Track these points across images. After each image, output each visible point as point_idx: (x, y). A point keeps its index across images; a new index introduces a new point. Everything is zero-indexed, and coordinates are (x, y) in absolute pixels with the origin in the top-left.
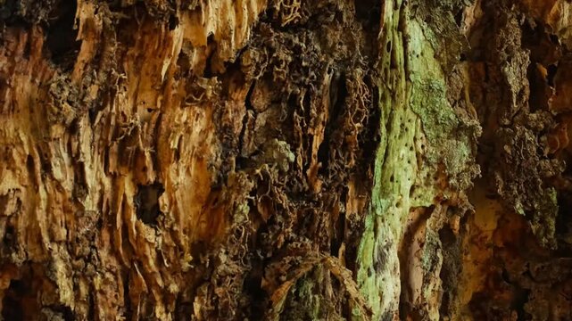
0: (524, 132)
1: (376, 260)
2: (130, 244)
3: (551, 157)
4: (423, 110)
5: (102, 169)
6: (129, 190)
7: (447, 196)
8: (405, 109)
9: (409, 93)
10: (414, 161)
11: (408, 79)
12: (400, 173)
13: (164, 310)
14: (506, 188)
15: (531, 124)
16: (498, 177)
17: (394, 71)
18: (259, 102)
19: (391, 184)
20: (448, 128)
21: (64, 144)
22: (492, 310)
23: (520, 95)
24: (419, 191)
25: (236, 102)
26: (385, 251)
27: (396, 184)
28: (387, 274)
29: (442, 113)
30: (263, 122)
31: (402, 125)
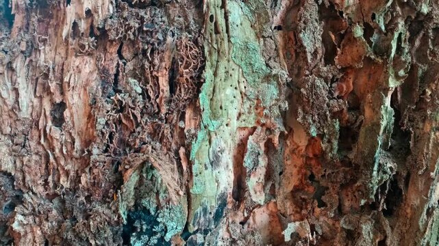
0: (315, 79)
1: (212, 160)
2: (48, 139)
3: (339, 97)
4: (243, 62)
5: (32, 93)
6: (47, 107)
7: (263, 121)
8: (229, 61)
9: (231, 51)
10: (239, 97)
11: (229, 41)
12: (227, 104)
13: (66, 179)
14: (304, 118)
15: (323, 74)
16: (300, 110)
17: (218, 35)
18: (127, 54)
19: (220, 111)
20: (262, 75)
21: (8, 77)
22: (301, 198)
23: (315, 54)
24: (243, 117)
25: (111, 54)
26: (220, 154)
27: (224, 111)
28: (222, 169)
29: (257, 65)
30: (132, 68)
31: (227, 72)
